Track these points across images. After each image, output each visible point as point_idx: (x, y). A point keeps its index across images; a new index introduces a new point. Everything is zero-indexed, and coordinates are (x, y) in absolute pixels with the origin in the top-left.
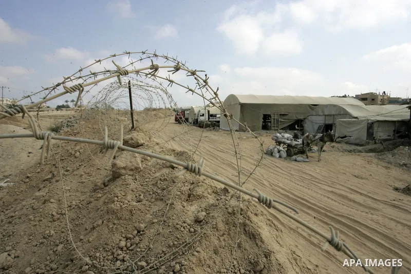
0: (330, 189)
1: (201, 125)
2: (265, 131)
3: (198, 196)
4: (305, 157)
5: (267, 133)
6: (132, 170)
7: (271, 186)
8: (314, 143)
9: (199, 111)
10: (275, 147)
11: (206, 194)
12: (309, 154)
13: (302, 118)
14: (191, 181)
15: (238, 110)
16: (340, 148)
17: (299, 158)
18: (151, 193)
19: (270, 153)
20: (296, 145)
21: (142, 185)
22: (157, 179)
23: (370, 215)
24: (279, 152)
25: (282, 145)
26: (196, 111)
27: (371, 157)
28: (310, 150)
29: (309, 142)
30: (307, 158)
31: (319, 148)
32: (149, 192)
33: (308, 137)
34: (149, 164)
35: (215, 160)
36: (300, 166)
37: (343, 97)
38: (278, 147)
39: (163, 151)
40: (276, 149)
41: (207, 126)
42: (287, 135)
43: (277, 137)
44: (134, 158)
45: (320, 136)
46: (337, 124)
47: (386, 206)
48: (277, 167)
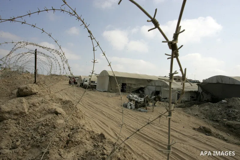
0: (160, 129)
1: (85, 87)
2: (123, 93)
3: (77, 142)
4: (145, 109)
5: (124, 94)
6: (16, 114)
7: (126, 126)
8: (151, 101)
9: (85, 78)
10: (128, 103)
11: (84, 140)
12: (148, 107)
13: (143, 86)
14: (72, 127)
15: (107, 80)
16: (163, 104)
17: (142, 109)
18: (30, 138)
19: (126, 106)
20: (140, 102)
21: (23, 130)
22: (40, 124)
23: (182, 145)
24: (131, 105)
25: (132, 101)
26: (83, 78)
27: (180, 110)
28: (148, 105)
29: (148, 100)
30: (146, 109)
31: (153, 104)
32: (28, 137)
33: (147, 97)
34: (37, 109)
35: (92, 108)
36: (142, 114)
37: (165, 77)
38: (130, 102)
39: (52, 99)
40: (129, 104)
41: (89, 88)
42: (135, 96)
43: (130, 97)
44: (21, 104)
45: (154, 97)
46: (162, 92)
47: (190, 139)
48: (129, 114)
